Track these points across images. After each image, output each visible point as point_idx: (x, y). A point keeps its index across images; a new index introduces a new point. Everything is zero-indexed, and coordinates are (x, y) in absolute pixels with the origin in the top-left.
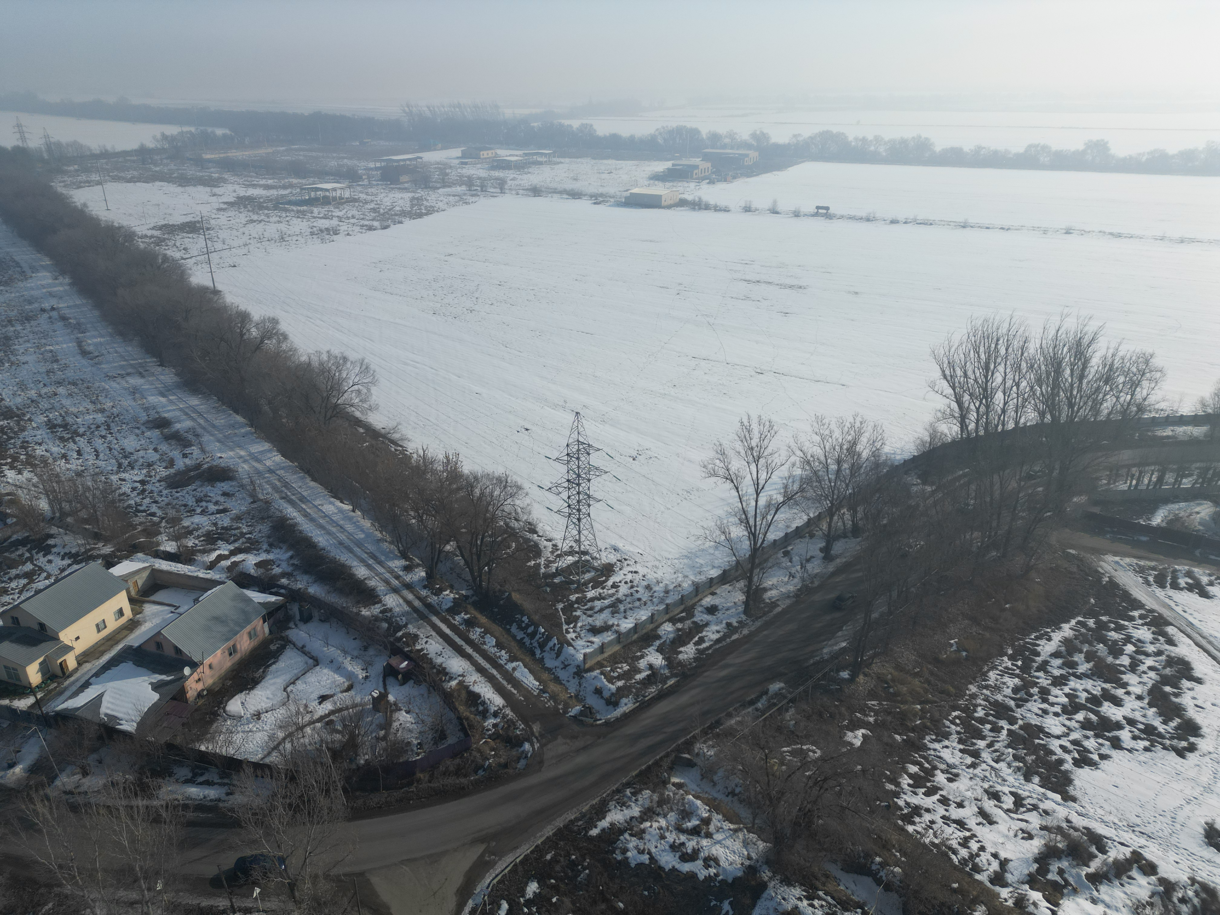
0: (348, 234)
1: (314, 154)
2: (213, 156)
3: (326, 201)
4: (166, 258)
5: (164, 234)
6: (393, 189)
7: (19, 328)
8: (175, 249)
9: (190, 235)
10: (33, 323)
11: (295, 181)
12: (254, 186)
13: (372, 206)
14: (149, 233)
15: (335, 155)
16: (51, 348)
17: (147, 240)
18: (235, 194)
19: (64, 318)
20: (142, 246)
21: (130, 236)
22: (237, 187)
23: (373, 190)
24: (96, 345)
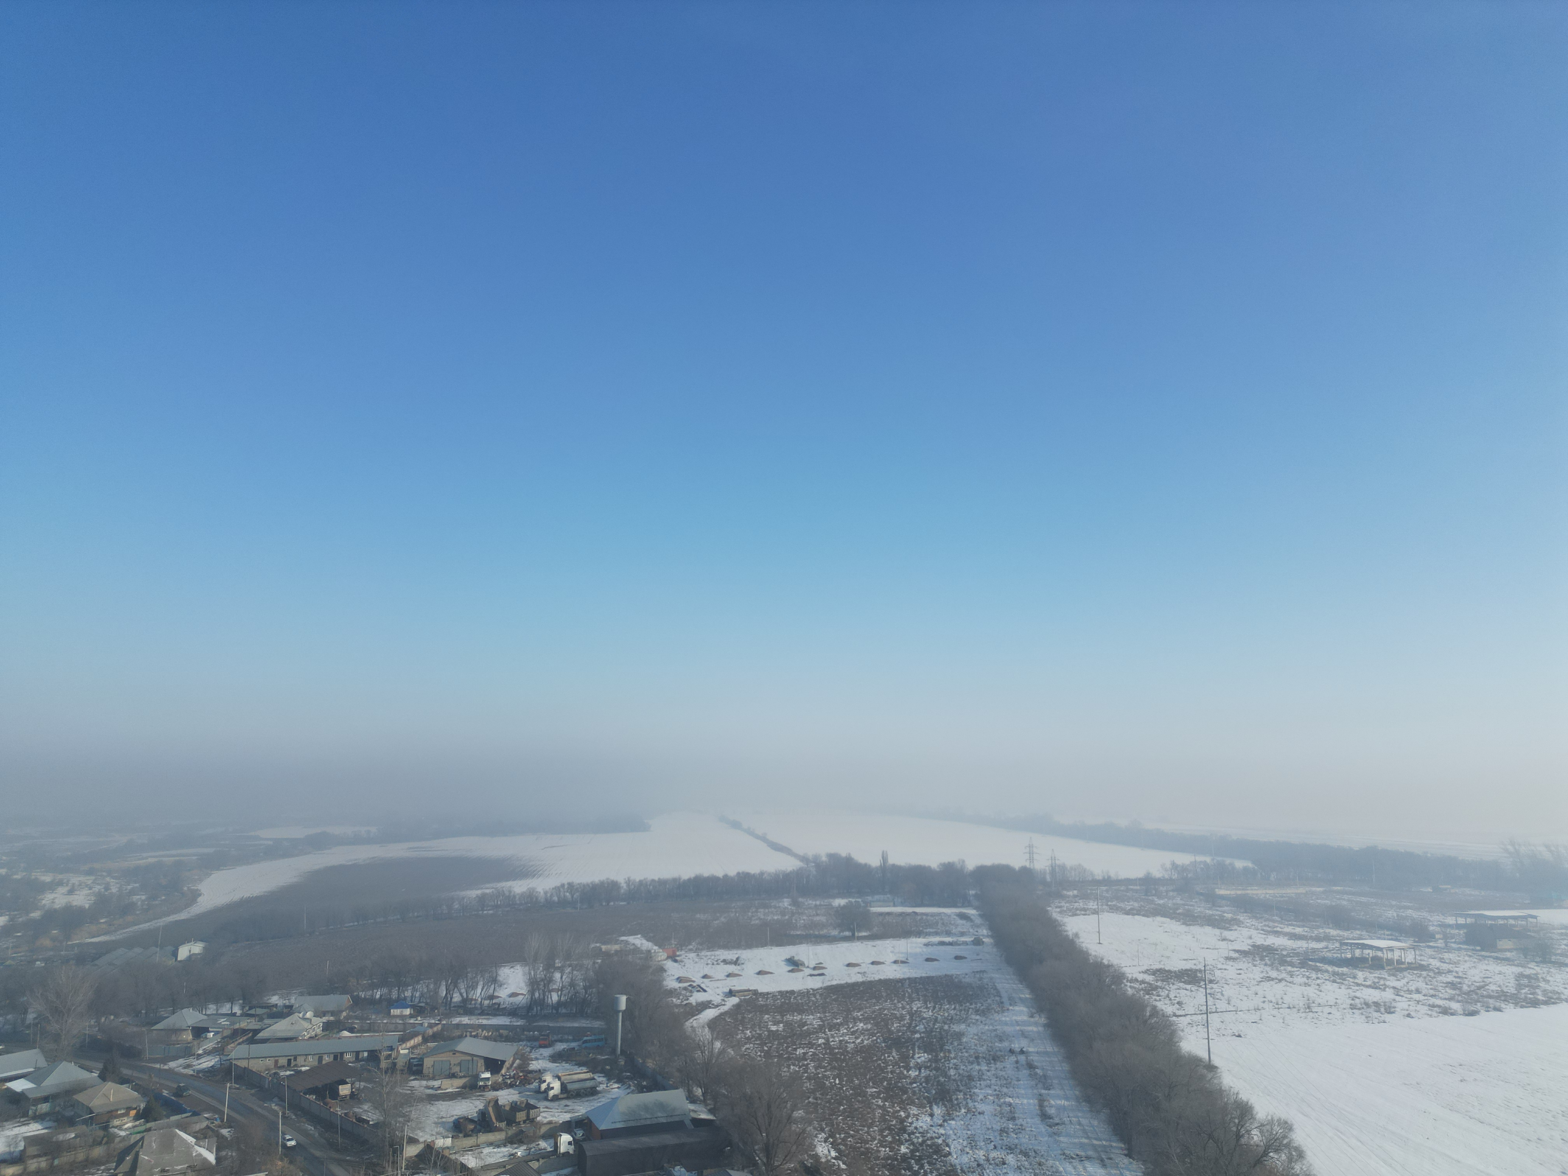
0: (1409, 1016)
1: (1363, 899)
2: (1228, 892)
3: (1377, 964)
4: (1155, 1011)
5: (1157, 981)
6: (1485, 957)
7: (984, 1068)
8: (1167, 1001)
9: (1188, 987)
10: (999, 1065)
11: (1333, 932)
12: (1277, 933)
13: (1450, 978)
14: (1141, 977)
15: (1394, 903)
16: (1011, 1100)
17: (1137, 985)
18: (1250, 942)
19: (1030, 1066)
20: (1130, 992)
21: (1119, 977)
22: (1253, 933)
23: (1451, 956)
24: (1060, 1109)
